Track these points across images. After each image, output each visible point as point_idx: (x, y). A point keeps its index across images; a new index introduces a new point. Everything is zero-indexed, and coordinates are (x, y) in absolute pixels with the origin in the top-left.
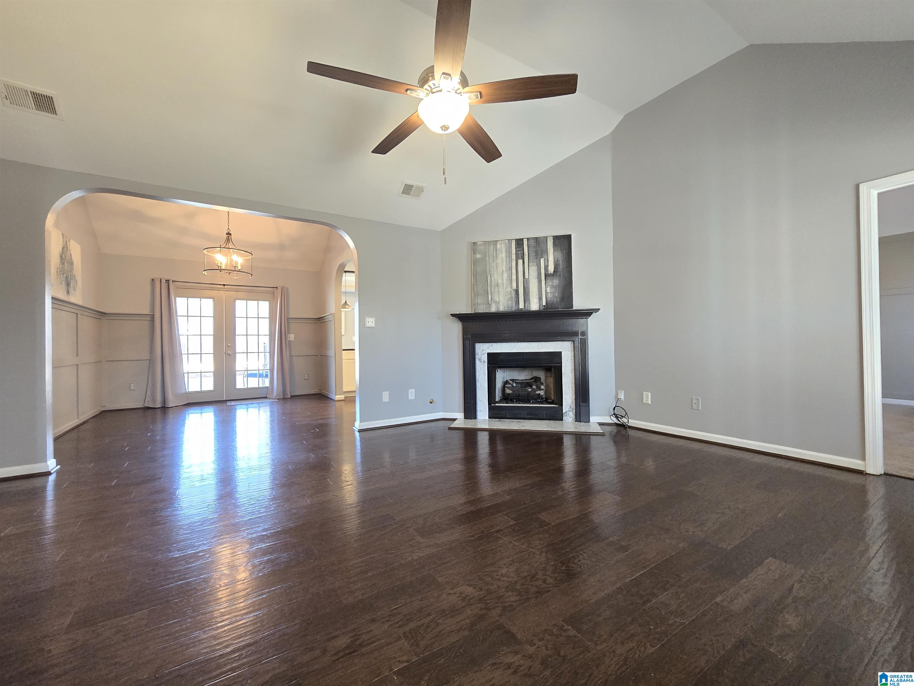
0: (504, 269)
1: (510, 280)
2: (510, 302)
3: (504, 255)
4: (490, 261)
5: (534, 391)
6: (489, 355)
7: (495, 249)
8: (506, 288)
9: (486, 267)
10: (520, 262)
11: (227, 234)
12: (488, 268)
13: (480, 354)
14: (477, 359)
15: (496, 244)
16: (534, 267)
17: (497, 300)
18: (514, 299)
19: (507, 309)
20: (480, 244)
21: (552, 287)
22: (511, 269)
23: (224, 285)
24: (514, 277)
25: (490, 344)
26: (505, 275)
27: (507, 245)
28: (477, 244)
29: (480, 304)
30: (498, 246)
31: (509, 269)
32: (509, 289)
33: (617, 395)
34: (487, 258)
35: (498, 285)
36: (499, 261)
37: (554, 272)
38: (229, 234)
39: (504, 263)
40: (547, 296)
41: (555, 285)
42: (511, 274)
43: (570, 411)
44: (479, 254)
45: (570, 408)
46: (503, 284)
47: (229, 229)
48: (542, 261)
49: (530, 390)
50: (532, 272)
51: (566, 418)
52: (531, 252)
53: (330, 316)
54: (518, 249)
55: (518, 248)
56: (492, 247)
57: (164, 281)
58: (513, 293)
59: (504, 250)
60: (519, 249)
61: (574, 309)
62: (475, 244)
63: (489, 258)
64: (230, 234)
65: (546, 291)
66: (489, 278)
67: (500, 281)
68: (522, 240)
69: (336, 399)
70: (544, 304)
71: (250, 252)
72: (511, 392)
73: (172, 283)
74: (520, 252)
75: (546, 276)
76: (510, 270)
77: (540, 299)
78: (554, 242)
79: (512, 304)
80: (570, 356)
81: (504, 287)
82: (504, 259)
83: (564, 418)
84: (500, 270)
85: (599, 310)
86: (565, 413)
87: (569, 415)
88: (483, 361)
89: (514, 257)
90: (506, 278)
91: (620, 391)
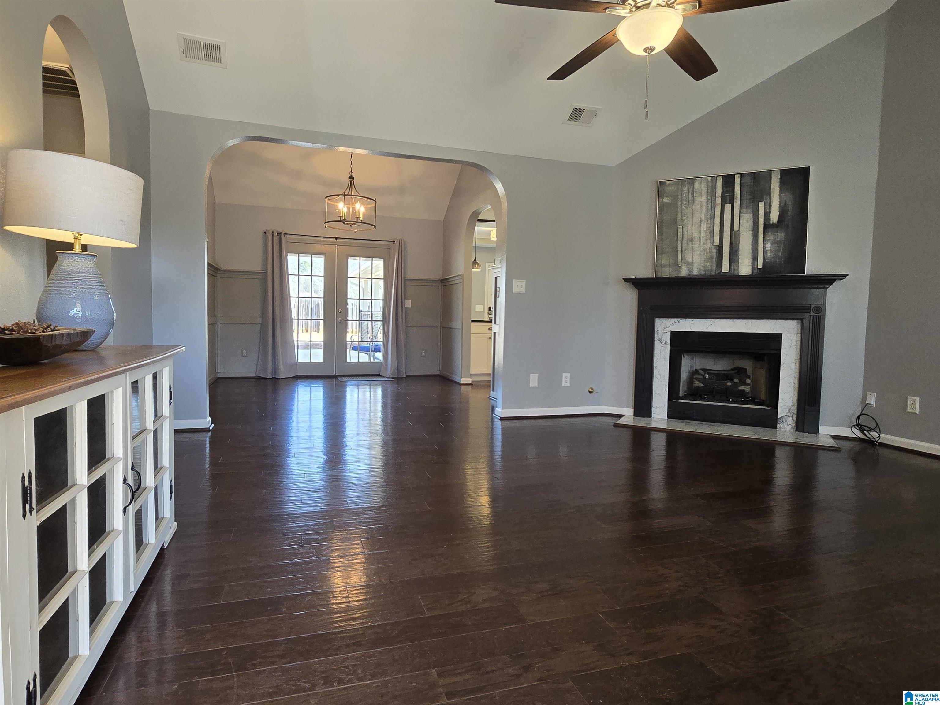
0: (703, 218)
1: (710, 233)
2: (708, 264)
3: (704, 198)
4: (684, 207)
5: (735, 385)
6: (674, 335)
7: (691, 190)
8: (704, 244)
9: (677, 215)
10: (728, 207)
11: (350, 178)
12: (679, 216)
13: (660, 332)
14: (655, 339)
15: (693, 184)
16: (749, 214)
17: (690, 260)
18: (714, 259)
19: (703, 273)
20: (669, 184)
21: (774, 242)
22: (713, 217)
23: (336, 238)
24: (717, 229)
25: (676, 320)
26: (704, 226)
27: (710, 184)
28: (665, 183)
29: (665, 266)
30: (697, 185)
31: (711, 218)
32: (708, 246)
33: (864, 399)
34: (679, 204)
35: (692, 240)
36: (697, 206)
37: (778, 221)
38: (351, 178)
39: (704, 210)
40: (765, 256)
41: (778, 240)
42: (712, 225)
43: (789, 416)
44: (667, 197)
45: (789, 412)
46: (700, 238)
47: (351, 172)
48: (761, 205)
49: (729, 384)
50: (745, 221)
51: (782, 426)
52: (744, 193)
53: (457, 278)
54: (725, 190)
55: (726, 187)
56: (686, 189)
57: (275, 234)
58: (714, 251)
59: (704, 190)
60: (728, 189)
61: (806, 274)
62: (662, 183)
63: (682, 203)
64: (353, 178)
65: (764, 248)
66: (680, 230)
67: (696, 235)
68: (733, 176)
69: (462, 383)
70: (760, 266)
71: (374, 199)
72: (702, 385)
73: (283, 236)
74: (728, 194)
75: (767, 226)
76: (712, 219)
77: (755, 259)
78: (781, 179)
79: (711, 266)
80: (794, 341)
81: (702, 243)
82: (705, 204)
83: (778, 425)
84: (696, 219)
85: (846, 276)
86: (780, 418)
87: (786, 421)
88: (664, 342)
89: (719, 200)
90: (705, 230)
91: (871, 393)
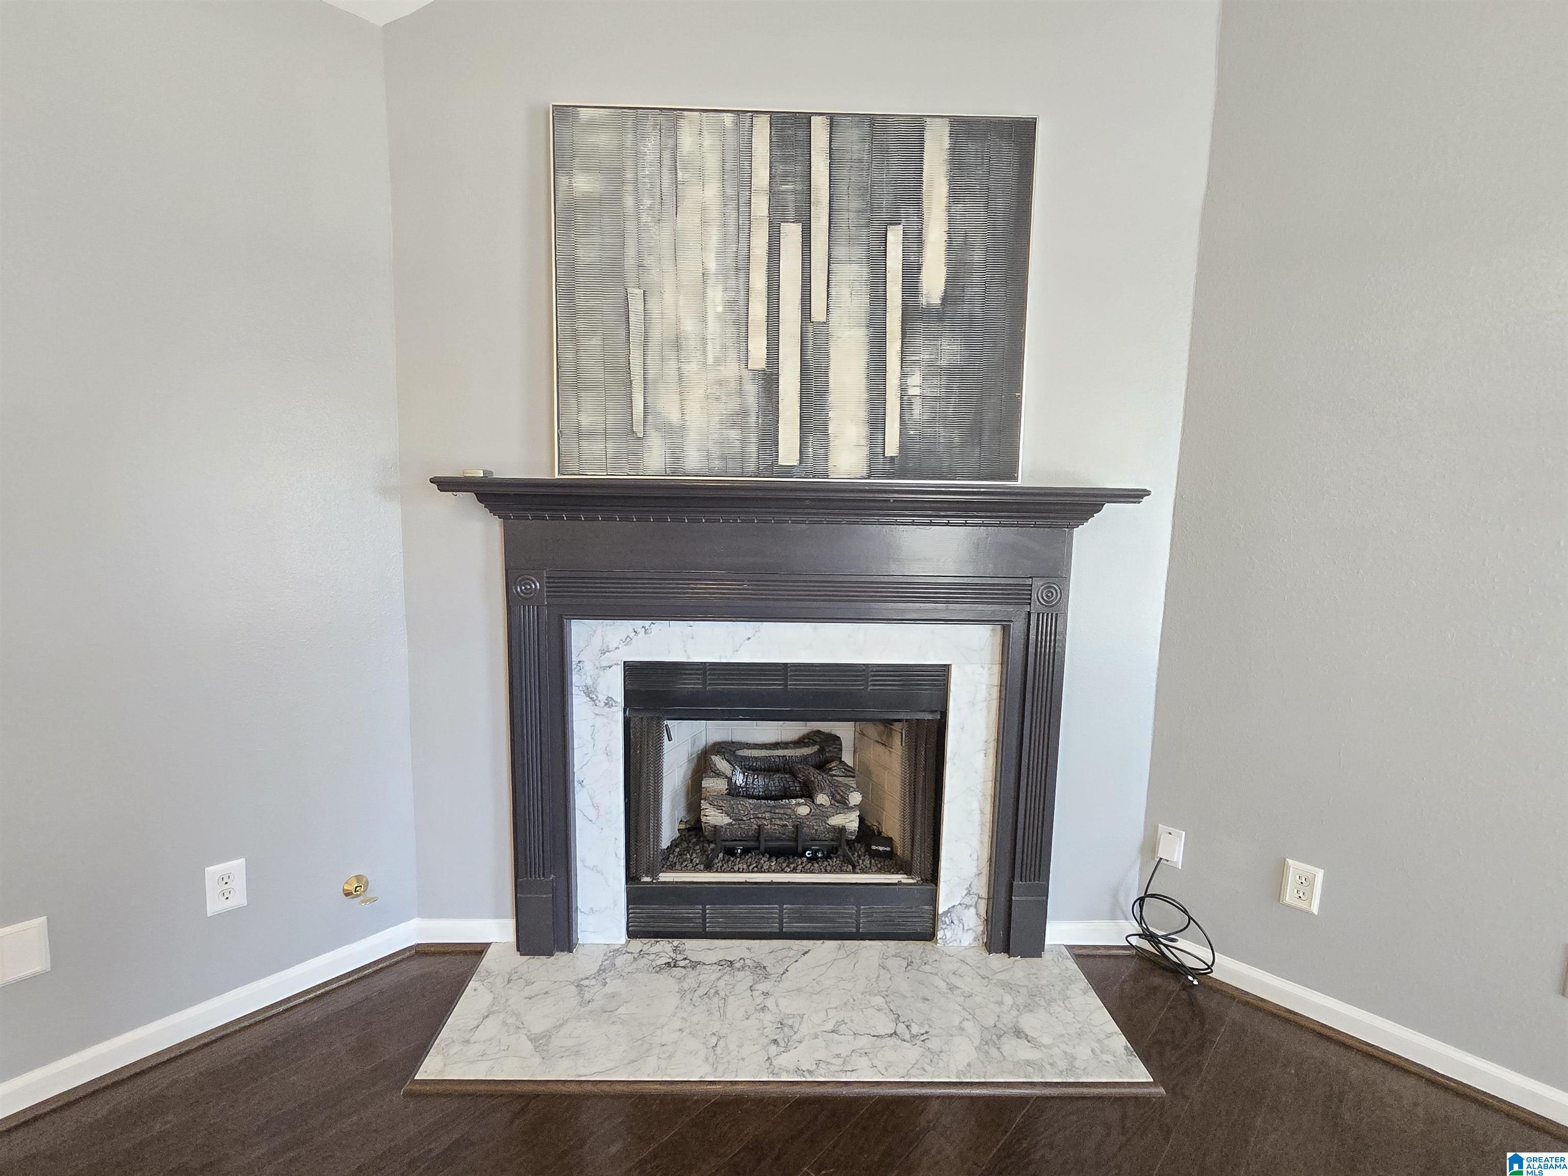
0: (712, 266)
1: (737, 323)
2: (734, 434)
3: (712, 191)
4: (645, 218)
5: (821, 814)
6: (633, 671)
7: (667, 155)
8: (718, 361)
9: (623, 245)
10: (791, 233)
12: (631, 251)
13: (588, 666)
14: (575, 690)
15: (674, 130)
16: (855, 267)
17: (674, 417)
18: (752, 419)
19: (717, 464)
20: (592, 124)
21: (932, 371)
22: (743, 267)
24: (758, 310)
25: (638, 624)
26: (717, 297)
27: (731, 141)
28: (576, 116)
29: (591, 434)
30: (687, 141)
31: (737, 269)
32: (731, 369)
33: (1150, 845)
34: (629, 201)
35: (677, 344)
36: (688, 219)
37: (945, 299)
39: (714, 237)
40: (907, 417)
41: (943, 363)
42: (742, 293)
43: (967, 907)
44: (586, 169)
45: (969, 893)
46: (704, 340)
48: (895, 236)
49: (804, 810)
50: (846, 291)
51: (948, 934)
52: (843, 187)
54: (780, 168)
55: (785, 160)
56: (650, 146)
58: (752, 389)
59: (712, 163)
60: (790, 168)
61: (1019, 483)
62: (563, 113)
63: (638, 202)
65: (903, 389)
66: (636, 305)
67: (689, 326)
68: (803, 120)
70: (892, 448)
72: (727, 820)
74: (790, 187)
75: (911, 314)
76: (742, 274)
77: (876, 423)
78: (953, 149)
79: (744, 441)
80: (984, 687)
81: (710, 360)
82: (714, 213)
83: (940, 934)
84: (690, 268)
86: (946, 913)
87: (960, 920)
88: (602, 698)
89: (761, 206)
90: (720, 309)
91: (1171, 829)
